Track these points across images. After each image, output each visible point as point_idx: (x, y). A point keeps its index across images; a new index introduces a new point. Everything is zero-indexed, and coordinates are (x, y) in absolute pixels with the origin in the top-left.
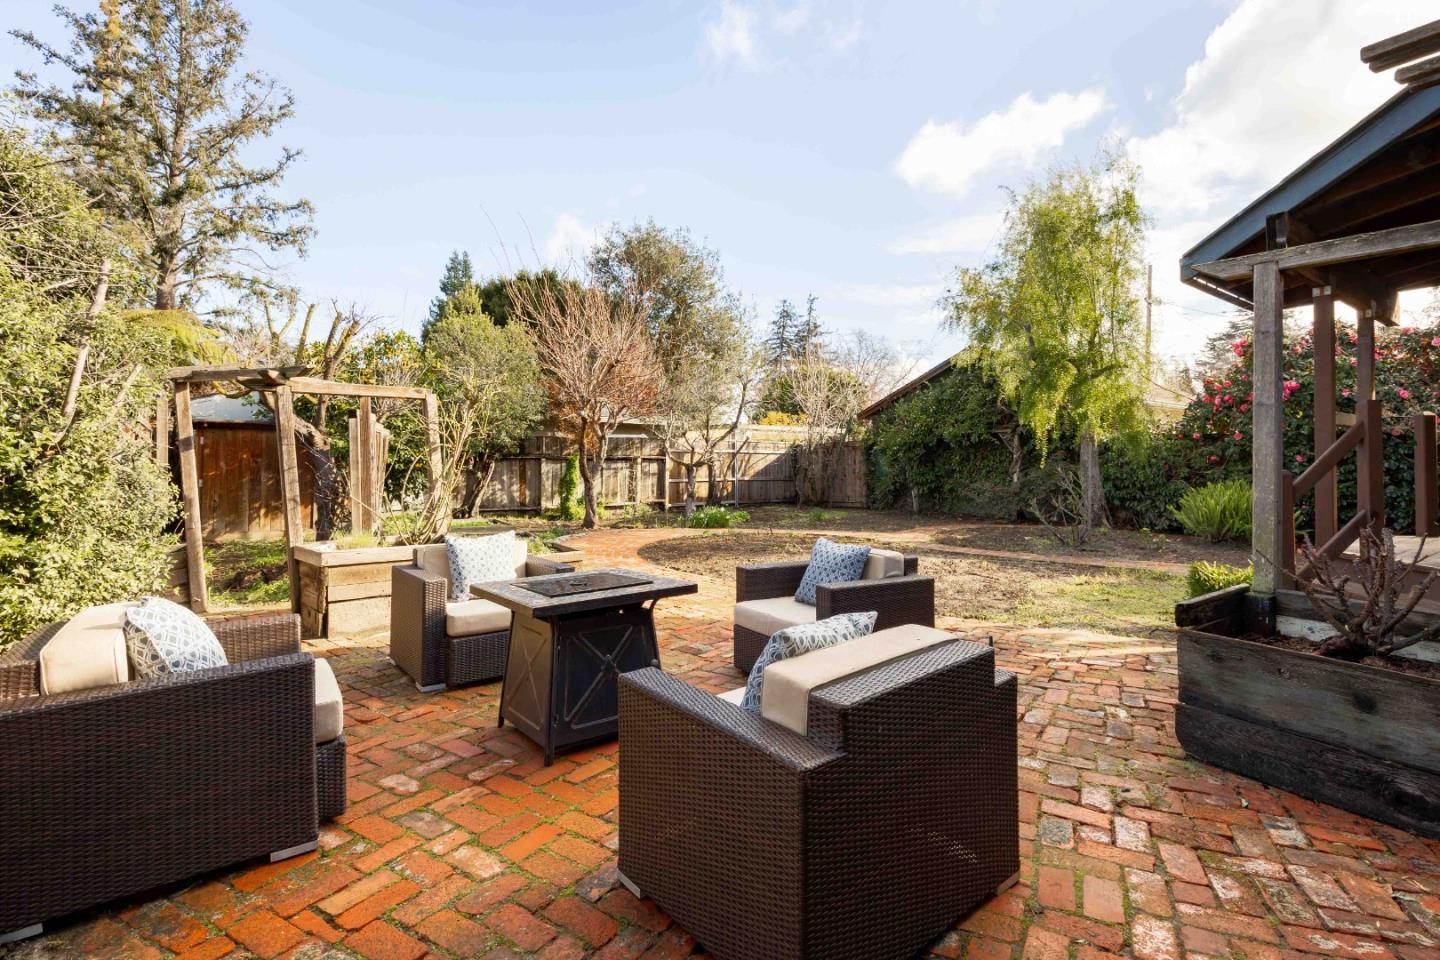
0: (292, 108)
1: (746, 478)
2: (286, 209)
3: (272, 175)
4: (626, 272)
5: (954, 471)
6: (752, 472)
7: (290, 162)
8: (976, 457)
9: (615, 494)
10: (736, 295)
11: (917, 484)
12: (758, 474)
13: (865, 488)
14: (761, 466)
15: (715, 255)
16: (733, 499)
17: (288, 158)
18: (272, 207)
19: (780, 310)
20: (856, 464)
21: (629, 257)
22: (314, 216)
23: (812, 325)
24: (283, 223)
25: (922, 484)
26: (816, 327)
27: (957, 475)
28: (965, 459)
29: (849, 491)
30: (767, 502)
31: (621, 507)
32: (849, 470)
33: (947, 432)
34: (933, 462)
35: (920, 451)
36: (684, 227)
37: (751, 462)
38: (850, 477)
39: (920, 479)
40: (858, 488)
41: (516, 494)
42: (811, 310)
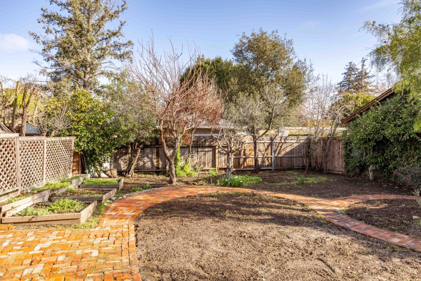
0: (126, 5)
1: (280, 156)
2: (124, 45)
3: (117, 33)
4: (250, 55)
5: (396, 156)
6: (283, 153)
7: (122, 27)
8: (411, 148)
9: (204, 164)
10: (303, 61)
11: (372, 163)
12: (287, 153)
13: (344, 163)
14: (288, 149)
15: (290, 42)
16: (271, 166)
17: (122, 25)
18: (119, 45)
19: (348, 67)
20: (339, 150)
21: (250, 48)
22: (134, 46)
23: (364, 73)
24: (123, 50)
25: (376, 163)
26: (366, 74)
27: (398, 159)
28: (404, 149)
29: (336, 164)
30: (291, 169)
31: (208, 170)
32: (336, 153)
33: (388, 133)
34: (384, 150)
35: (372, 143)
36: (275, 31)
37: (283, 147)
38: (336, 157)
39: (374, 161)
40: (341, 163)
41: (155, 164)
42: (363, 65)
